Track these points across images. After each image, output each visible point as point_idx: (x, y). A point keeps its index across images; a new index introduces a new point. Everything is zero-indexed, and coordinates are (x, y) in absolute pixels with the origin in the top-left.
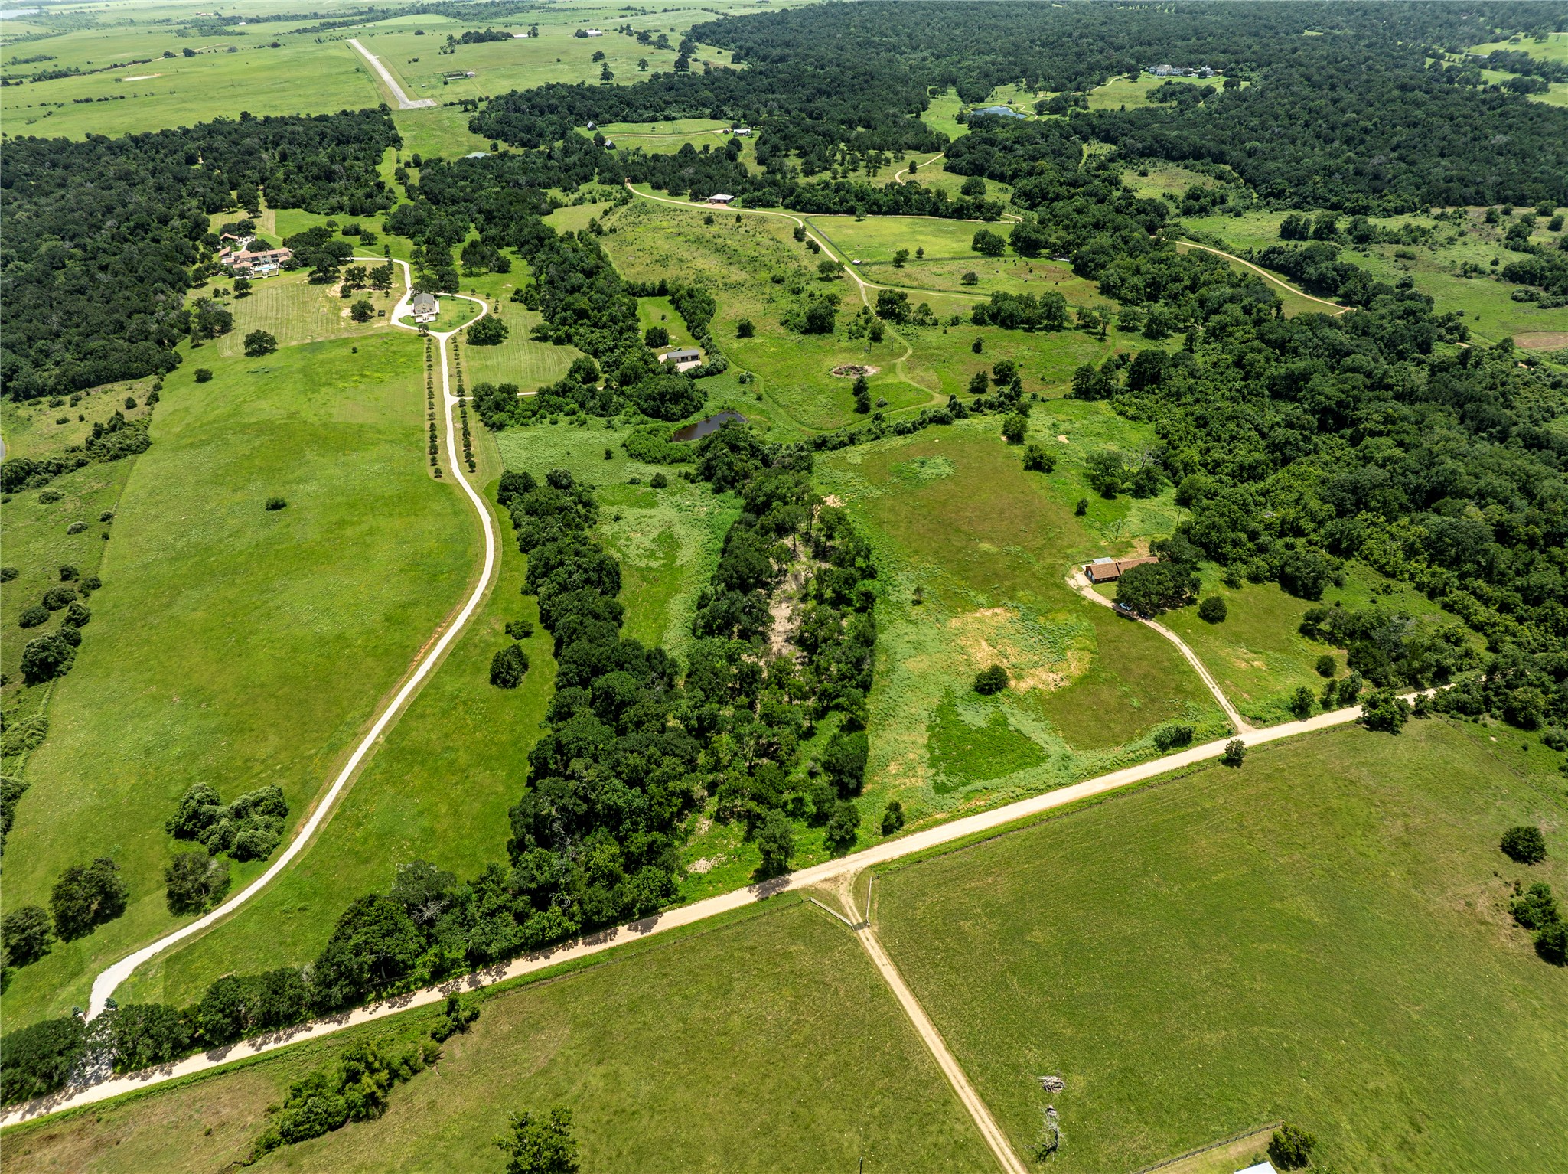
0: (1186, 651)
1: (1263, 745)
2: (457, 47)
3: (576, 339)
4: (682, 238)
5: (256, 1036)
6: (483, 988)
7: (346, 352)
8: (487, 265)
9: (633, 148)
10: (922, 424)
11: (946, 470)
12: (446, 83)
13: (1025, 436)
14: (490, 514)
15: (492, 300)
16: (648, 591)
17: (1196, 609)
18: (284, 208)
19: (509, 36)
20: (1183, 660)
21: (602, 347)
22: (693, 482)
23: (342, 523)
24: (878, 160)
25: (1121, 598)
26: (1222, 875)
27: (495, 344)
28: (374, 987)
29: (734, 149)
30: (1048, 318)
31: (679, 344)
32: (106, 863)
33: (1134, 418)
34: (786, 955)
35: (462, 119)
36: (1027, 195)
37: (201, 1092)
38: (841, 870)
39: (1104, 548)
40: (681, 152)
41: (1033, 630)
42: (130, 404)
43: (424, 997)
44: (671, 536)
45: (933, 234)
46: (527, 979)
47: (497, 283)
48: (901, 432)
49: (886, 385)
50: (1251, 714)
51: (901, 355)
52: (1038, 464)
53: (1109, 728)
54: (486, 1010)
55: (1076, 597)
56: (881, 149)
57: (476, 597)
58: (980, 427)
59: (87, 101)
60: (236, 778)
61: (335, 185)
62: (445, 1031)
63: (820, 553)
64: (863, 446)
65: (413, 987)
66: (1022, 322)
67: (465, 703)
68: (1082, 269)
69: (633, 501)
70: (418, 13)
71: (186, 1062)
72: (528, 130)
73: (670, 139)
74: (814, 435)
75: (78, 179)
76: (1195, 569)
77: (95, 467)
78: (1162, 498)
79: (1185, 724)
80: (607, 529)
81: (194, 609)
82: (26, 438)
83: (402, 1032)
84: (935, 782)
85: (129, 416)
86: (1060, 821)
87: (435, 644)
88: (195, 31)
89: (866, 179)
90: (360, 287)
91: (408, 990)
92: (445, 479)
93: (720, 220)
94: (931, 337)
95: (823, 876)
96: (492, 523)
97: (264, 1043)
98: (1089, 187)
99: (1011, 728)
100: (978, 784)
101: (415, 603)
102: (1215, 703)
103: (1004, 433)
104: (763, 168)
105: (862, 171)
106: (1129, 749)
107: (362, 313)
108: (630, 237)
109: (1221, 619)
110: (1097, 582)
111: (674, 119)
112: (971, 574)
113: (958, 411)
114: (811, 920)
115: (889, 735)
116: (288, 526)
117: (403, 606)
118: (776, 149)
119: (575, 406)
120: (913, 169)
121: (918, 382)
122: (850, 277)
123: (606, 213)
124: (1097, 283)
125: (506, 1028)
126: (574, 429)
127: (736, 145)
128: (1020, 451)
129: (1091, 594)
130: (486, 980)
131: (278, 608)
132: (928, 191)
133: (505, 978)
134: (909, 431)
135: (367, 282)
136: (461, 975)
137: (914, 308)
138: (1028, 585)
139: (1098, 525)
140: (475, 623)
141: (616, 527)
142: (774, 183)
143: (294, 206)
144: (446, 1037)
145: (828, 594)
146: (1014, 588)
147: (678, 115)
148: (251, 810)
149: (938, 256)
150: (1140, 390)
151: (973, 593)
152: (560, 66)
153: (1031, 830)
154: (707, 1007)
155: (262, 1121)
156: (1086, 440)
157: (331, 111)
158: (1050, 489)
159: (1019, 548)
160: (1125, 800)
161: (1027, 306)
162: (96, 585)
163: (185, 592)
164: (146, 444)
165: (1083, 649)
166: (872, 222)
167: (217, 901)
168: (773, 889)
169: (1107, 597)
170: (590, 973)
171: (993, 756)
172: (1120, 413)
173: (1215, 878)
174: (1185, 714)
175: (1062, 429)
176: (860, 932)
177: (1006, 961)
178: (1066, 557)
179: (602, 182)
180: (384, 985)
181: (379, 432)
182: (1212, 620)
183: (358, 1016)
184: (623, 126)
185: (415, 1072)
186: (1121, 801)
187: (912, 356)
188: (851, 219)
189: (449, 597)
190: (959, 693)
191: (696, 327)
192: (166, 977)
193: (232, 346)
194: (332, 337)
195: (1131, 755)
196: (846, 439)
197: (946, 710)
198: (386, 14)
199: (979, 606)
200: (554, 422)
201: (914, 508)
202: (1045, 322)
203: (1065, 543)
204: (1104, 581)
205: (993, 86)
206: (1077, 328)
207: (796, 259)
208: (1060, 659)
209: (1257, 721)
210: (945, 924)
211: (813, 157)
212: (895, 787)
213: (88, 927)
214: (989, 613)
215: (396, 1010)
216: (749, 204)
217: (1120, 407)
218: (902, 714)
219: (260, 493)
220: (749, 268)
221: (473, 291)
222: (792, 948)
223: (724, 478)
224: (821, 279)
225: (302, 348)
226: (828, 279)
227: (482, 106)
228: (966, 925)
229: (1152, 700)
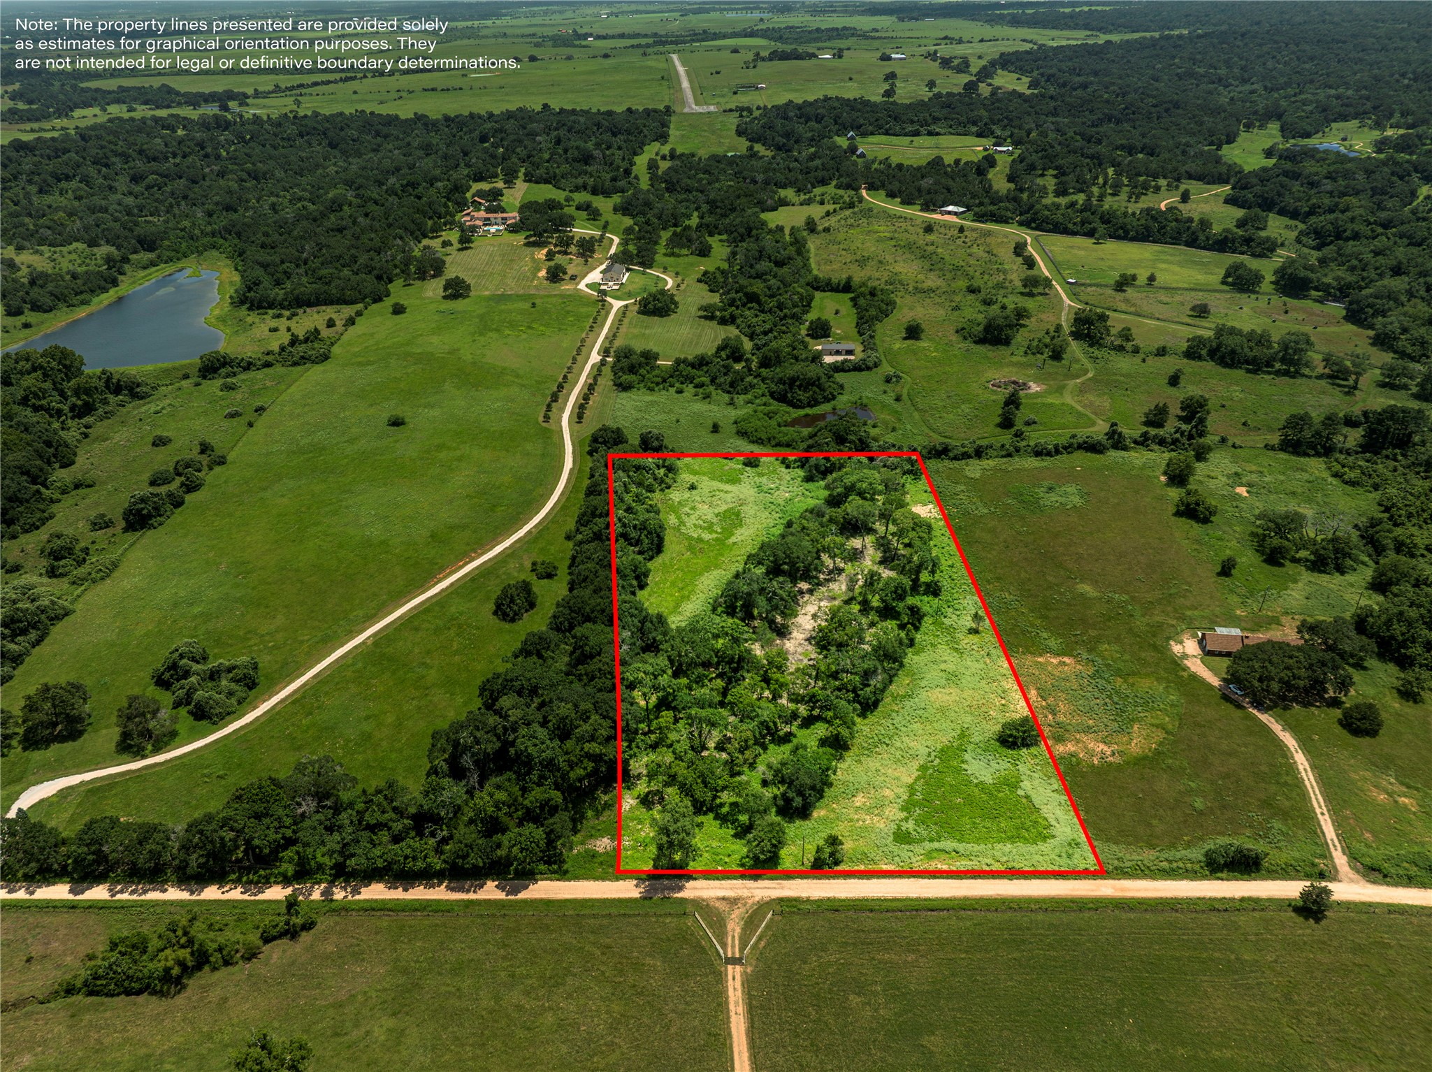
0: (1301, 760)
1: (1370, 905)
2: (760, 64)
3: (739, 321)
4: (893, 242)
5: (118, 882)
6: (332, 900)
7: (527, 306)
8: (689, 247)
9: (881, 157)
10: (1069, 448)
11: (1076, 500)
12: (735, 93)
13: (1191, 479)
14: (574, 462)
15: (680, 278)
16: (688, 561)
17: (1338, 713)
18: (537, 182)
19: (814, 56)
20: (1292, 768)
21: (758, 330)
22: (788, 467)
23: (440, 447)
24: (1146, 187)
25: (1233, 678)
26: (1228, 1054)
27: (662, 316)
28: (240, 868)
29: (986, 165)
30: (1283, 361)
31: (841, 338)
32: (75, 688)
33: (1353, 483)
34: (637, 967)
35: (733, 121)
36: (1317, 233)
37: (47, 919)
38: (745, 893)
39: (1239, 618)
40: (929, 163)
41: (1102, 691)
42: (331, 324)
43: (276, 893)
44: (738, 514)
45: (1180, 264)
46: (374, 905)
47: (692, 265)
48: (1039, 453)
49: (1044, 405)
50: (1368, 861)
51: (1077, 377)
52: (1193, 512)
53: (1149, 825)
54: (323, 923)
55: (1176, 664)
56: (1155, 176)
57: (521, 533)
58: (1138, 463)
59: (433, 90)
60: (231, 645)
61: (589, 169)
62: (274, 932)
63: (888, 559)
64: (991, 462)
65: (272, 880)
66: (1247, 362)
67: (460, 626)
68: (1355, 316)
69: (718, 473)
70: (746, 36)
71: (51, 888)
72: (787, 135)
73: (924, 152)
74: (937, 440)
75: (390, 146)
76: (1359, 666)
77: (278, 369)
78: (1350, 578)
79: (1259, 847)
80: (675, 495)
81: (283, 496)
82: (242, 339)
83: (239, 920)
84: (899, 827)
85: (325, 333)
86: (1033, 916)
87: (462, 567)
88: (550, 43)
89: (1124, 204)
90: (566, 253)
91: (267, 882)
92: (552, 425)
93: (942, 230)
94: (1124, 363)
95: (721, 893)
96: (571, 470)
97: (121, 892)
98: (1403, 228)
99: (1020, 792)
100: (949, 844)
101: (464, 527)
102: (1315, 832)
103: (1165, 473)
104: (1012, 186)
105: (1123, 196)
106: (1164, 855)
107: (555, 275)
108: (841, 237)
109: (1372, 733)
110: (1210, 653)
111: (938, 134)
112: (1053, 614)
113: (1116, 440)
114: (686, 937)
115: (872, 763)
116: (396, 441)
117: (452, 528)
118: (1032, 167)
119: (706, 380)
120: (1185, 198)
121: (1085, 406)
122: (1057, 294)
123: (828, 214)
124: (1371, 333)
125: (330, 948)
126: (696, 401)
127: (990, 161)
128: (1175, 494)
129: (1197, 666)
130: (339, 894)
131: (347, 507)
132: (1190, 220)
133: (357, 897)
134: (1049, 454)
135: (573, 249)
136: (319, 883)
137: (1113, 331)
138: (1118, 639)
139: (1243, 591)
140: (508, 556)
141: (687, 494)
142: (1015, 199)
143: (547, 182)
144: (274, 938)
145: (875, 602)
146: (1098, 640)
147: (943, 131)
148: (223, 675)
149: (1174, 285)
150: (1376, 453)
151: (1045, 635)
152: (850, 84)
153: (990, 916)
154: (527, 993)
155: (78, 964)
156: (1272, 497)
157: (619, 109)
158: (1198, 542)
159: (1125, 597)
160: (1132, 916)
161: (1259, 343)
162: (221, 461)
163: (285, 480)
164: (325, 357)
165: (1157, 726)
166: (1111, 246)
167: (157, 750)
168: (663, 891)
169: (1216, 674)
170: (437, 919)
171: (983, 818)
172: (1336, 475)
173: (1216, 1054)
174: (1264, 833)
175: (1244, 480)
176: (730, 967)
177: (883, 1060)
178: (1182, 618)
179: (838, 187)
180: (248, 870)
181: (517, 376)
182: (1356, 732)
183: (212, 893)
184: (883, 138)
185: (227, 963)
186: (1124, 916)
187: (1090, 379)
188: (1088, 242)
189: (497, 528)
190: (976, 738)
191: (865, 324)
192: (79, 805)
193: (434, 289)
194: (522, 292)
195: (1165, 865)
196: (971, 451)
197: (950, 755)
198: (716, 36)
199: (1048, 650)
200: (680, 392)
201: (1019, 533)
202: (1278, 365)
203: (1188, 603)
204: (1220, 654)
205: (1328, 122)
206: (1320, 377)
207: (1005, 272)
208: (1120, 731)
209: (1374, 872)
210: (830, 991)
211: (1071, 178)
212: (851, 820)
213: (47, 742)
214: (1055, 661)
215: (246, 897)
216: (980, 218)
217: (1338, 467)
218: (898, 744)
219: (390, 408)
220: (949, 276)
221: (665, 268)
222: (649, 961)
223: (817, 467)
224: (1022, 294)
225: (489, 299)
226: (1031, 295)
227: (757, 113)
228: (854, 1000)
229: (1224, 807)
